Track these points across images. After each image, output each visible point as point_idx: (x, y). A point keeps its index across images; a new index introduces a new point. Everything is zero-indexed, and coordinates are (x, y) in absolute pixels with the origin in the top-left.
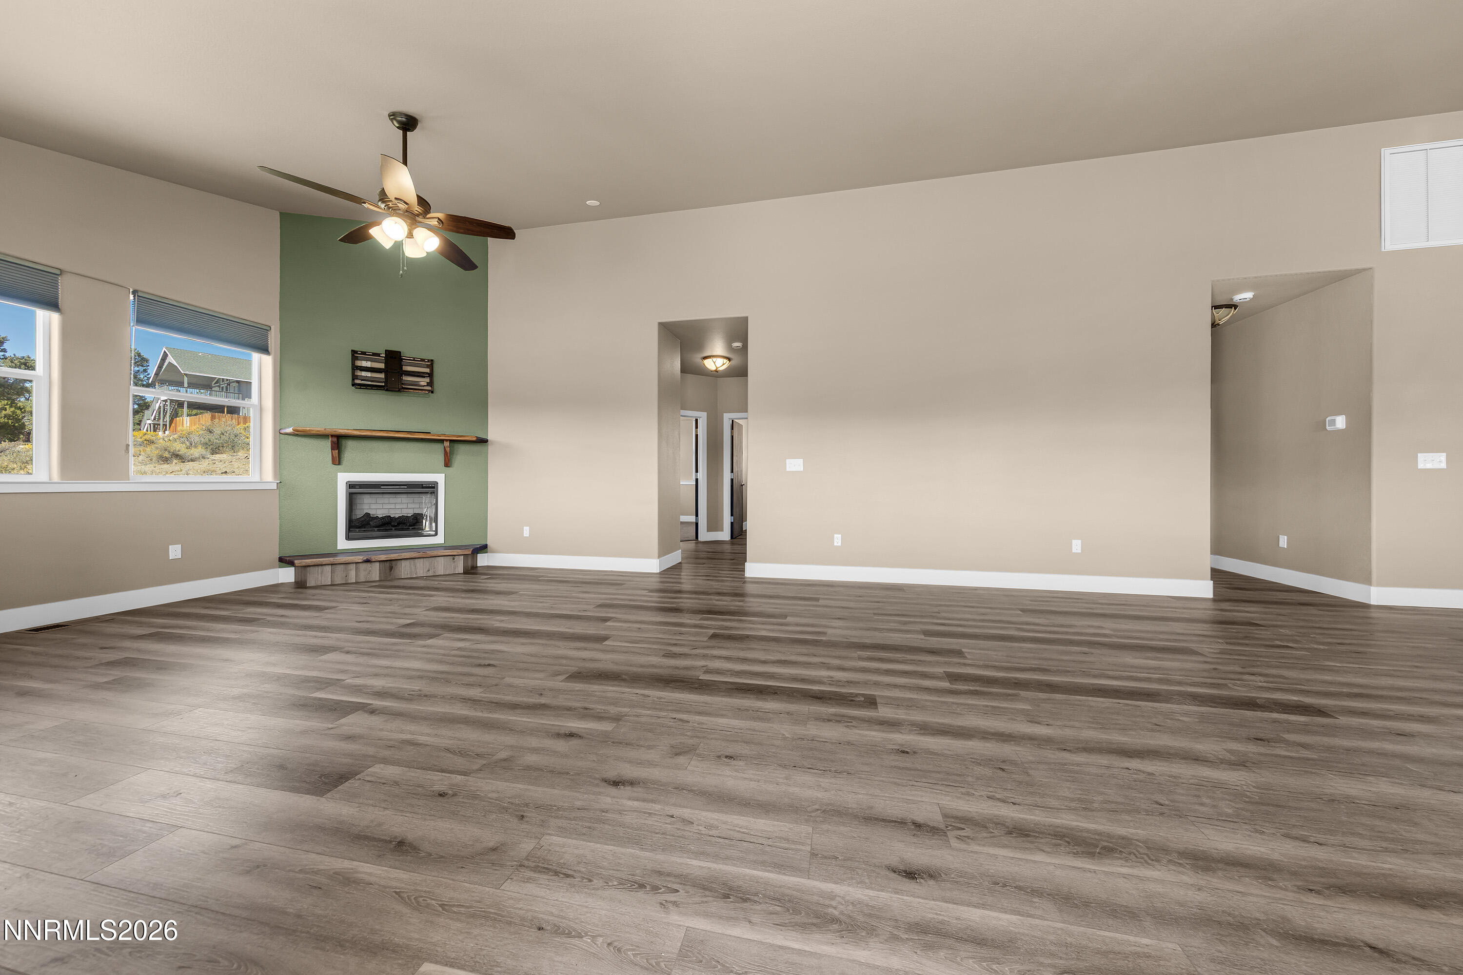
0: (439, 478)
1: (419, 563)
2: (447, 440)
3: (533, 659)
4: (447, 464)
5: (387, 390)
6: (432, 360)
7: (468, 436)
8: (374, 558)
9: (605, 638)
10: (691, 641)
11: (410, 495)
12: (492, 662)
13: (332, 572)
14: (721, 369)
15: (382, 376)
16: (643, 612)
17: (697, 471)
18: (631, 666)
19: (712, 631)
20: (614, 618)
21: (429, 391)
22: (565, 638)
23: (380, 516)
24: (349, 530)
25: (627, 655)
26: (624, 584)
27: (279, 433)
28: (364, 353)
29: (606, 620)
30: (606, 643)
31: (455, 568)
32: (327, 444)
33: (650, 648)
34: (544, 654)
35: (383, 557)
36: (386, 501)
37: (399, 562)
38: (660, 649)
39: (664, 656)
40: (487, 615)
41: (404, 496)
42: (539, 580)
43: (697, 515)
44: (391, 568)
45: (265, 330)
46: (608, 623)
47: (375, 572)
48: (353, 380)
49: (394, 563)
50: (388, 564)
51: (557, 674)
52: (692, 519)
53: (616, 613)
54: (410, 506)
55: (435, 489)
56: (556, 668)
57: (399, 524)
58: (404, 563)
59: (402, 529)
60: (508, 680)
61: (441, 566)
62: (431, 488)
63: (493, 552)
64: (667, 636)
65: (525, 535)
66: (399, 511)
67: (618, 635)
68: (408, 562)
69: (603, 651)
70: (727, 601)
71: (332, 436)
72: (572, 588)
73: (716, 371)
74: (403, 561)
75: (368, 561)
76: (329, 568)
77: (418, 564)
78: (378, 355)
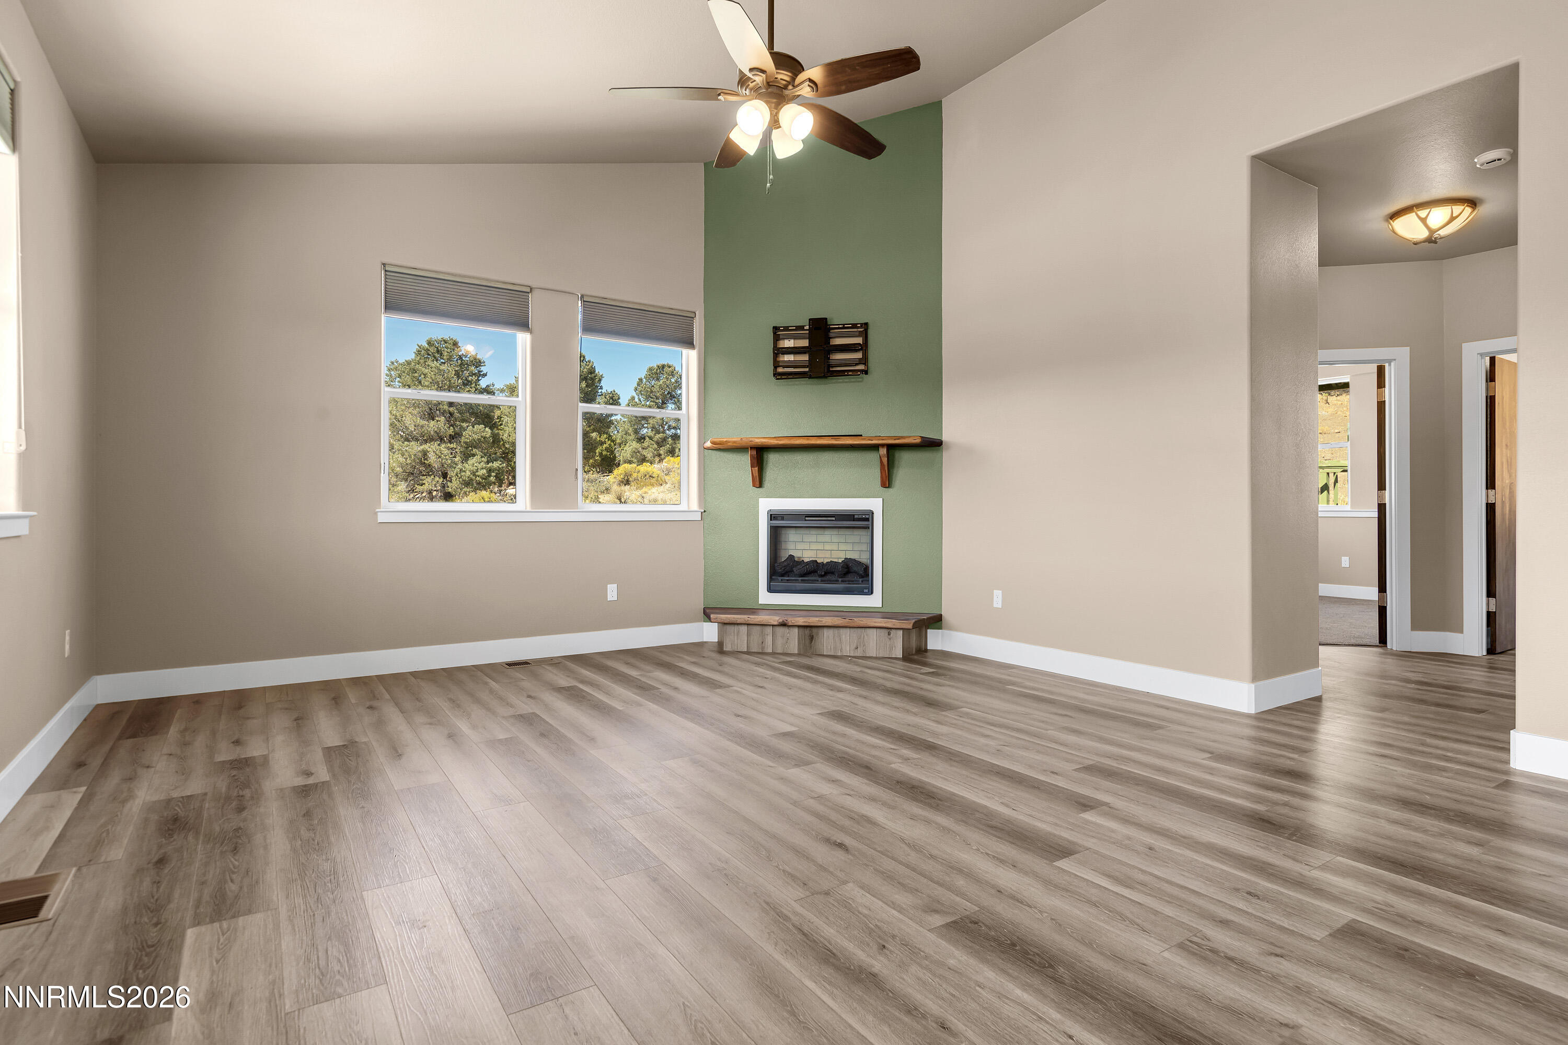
0: (874, 504)
1: (845, 634)
2: (883, 445)
3: (913, 858)
4: (887, 481)
5: (810, 377)
6: (866, 324)
7: (910, 437)
8: (792, 620)
9: (1063, 851)
10: (1271, 924)
11: (842, 531)
12: (848, 841)
13: (749, 635)
14: (1443, 233)
15: (805, 357)
16: (1176, 807)
17: (1381, 486)
18: (1090, 945)
19: (1348, 915)
20: (1107, 804)
21: (862, 371)
22: (992, 827)
23: (806, 560)
24: (771, 577)
25: (1093, 910)
26: (1160, 727)
27: (702, 449)
28: (786, 329)
29: (1085, 804)
30: (1063, 864)
31: (891, 648)
32: (745, 460)
33: (1156, 913)
34: (935, 852)
35: (801, 621)
36: (813, 538)
37: (820, 631)
38: (1180, 924)
39: (1181, 946)
40: (892, 743)
41: (835, 532)
42: (1005, 691)
43: (1382, 588)
44: (812, 638)
45: (689, 318)
46: (1088, 816)
47: (792, 641)
48: (776, 367)
49: (814, 630)
50: (807, 631)
51: (933, 908)
52: (1372, 593)
53: (1115, 794)
54: (842, 547)
55: (870, 523)
56: (939, 892)
57: (826, 574)
58: (826, 632)
59: (830, 582)
60: (852, 891)
61: (873, 643)
62: (862, 521)
63: (950, 628)
64: (1210, 891)
65: (995, 605)
66: (828, 555)
67: (1096, 852)
68: (831, 631)
69: (1049, 884)
70: (1425, 831)
71: (751, 448)
72: (1052, 716)
73: (1430, 240)
74: (825, 631)
75: (783, 625)
76: (745, 628)
77: (844, 636)
78: (801, 328)
